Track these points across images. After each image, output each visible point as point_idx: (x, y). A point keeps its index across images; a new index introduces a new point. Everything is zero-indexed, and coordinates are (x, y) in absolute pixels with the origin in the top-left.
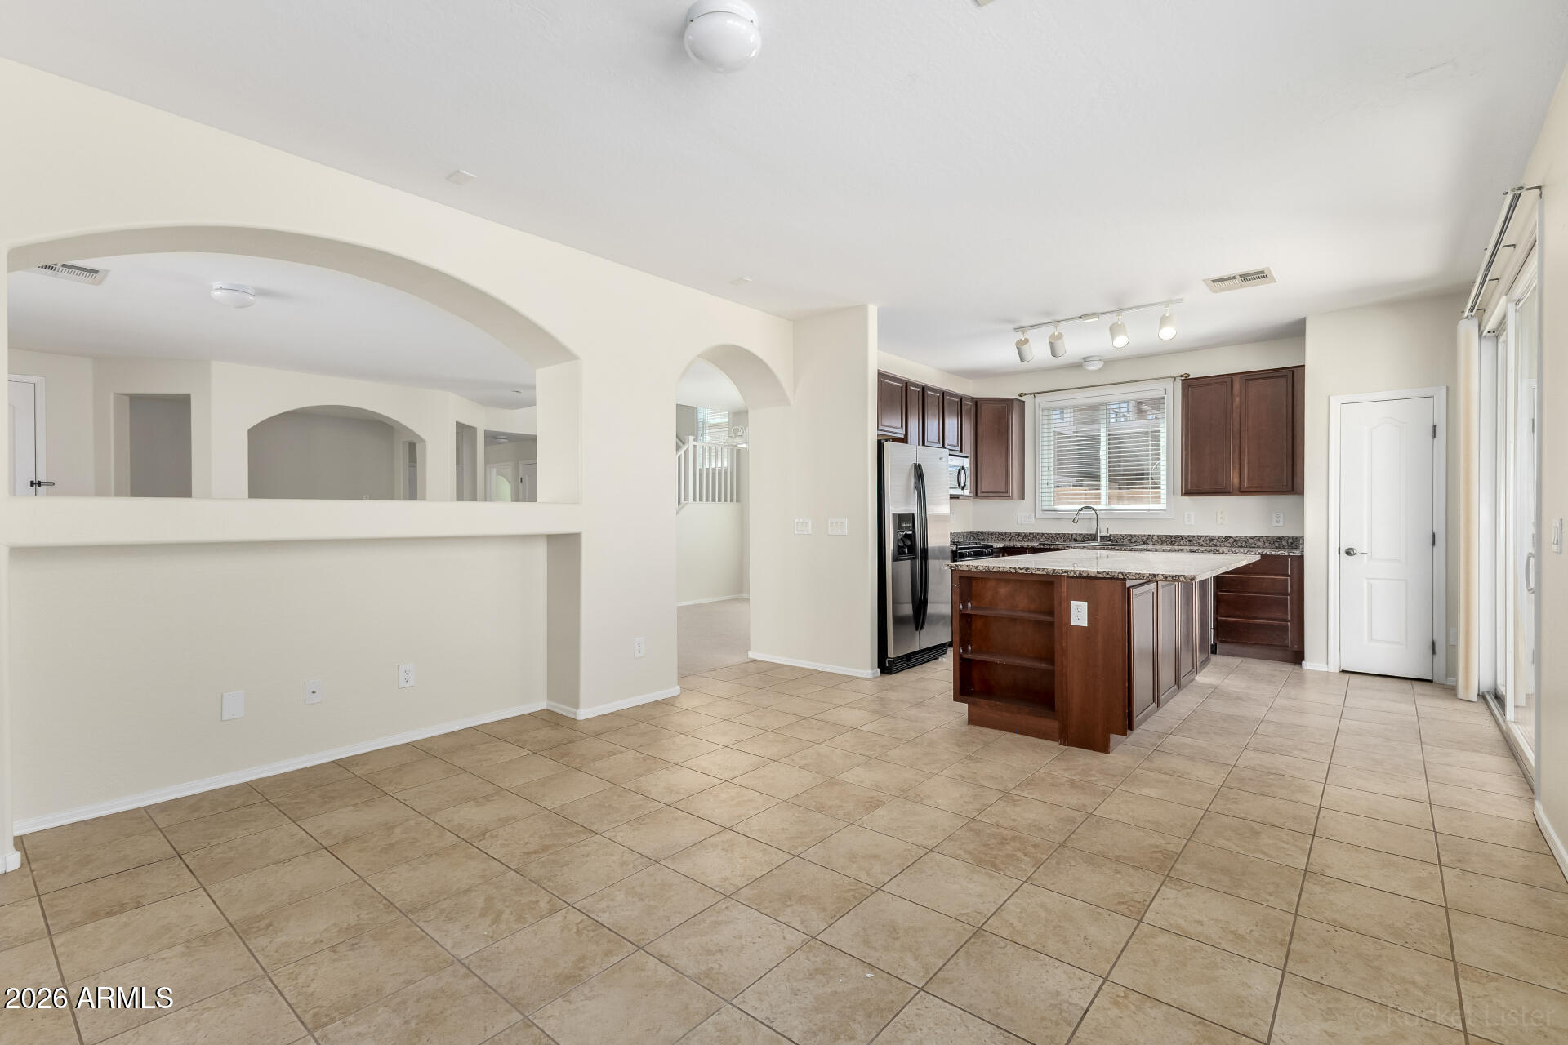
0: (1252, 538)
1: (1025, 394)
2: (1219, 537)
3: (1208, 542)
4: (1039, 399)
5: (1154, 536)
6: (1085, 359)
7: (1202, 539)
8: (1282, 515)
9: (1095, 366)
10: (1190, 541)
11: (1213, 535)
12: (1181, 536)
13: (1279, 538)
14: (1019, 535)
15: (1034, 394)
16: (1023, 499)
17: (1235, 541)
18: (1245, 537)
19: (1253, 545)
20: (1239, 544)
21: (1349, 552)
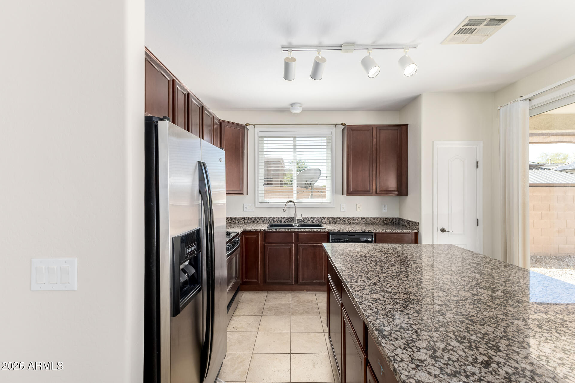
0: (374, 218)
1: (250, 125)
2: (359, 218)
3: (353, 221)
4: (258, 129)
5: (325, 218)
6: (292, 105)
7: (350, 219)
8: (386, 206)
9: (297, 110)
10: (344, 221)
11: (355, 217)
12: (339, 218)
13: (386, 218)
14: (245, 218)
15: (254, 125)
16: (248, 195)
17: (366, 220)
18: (371, 218)
19: (375, 223)
20: (368, 222)
21: (443, 230)
